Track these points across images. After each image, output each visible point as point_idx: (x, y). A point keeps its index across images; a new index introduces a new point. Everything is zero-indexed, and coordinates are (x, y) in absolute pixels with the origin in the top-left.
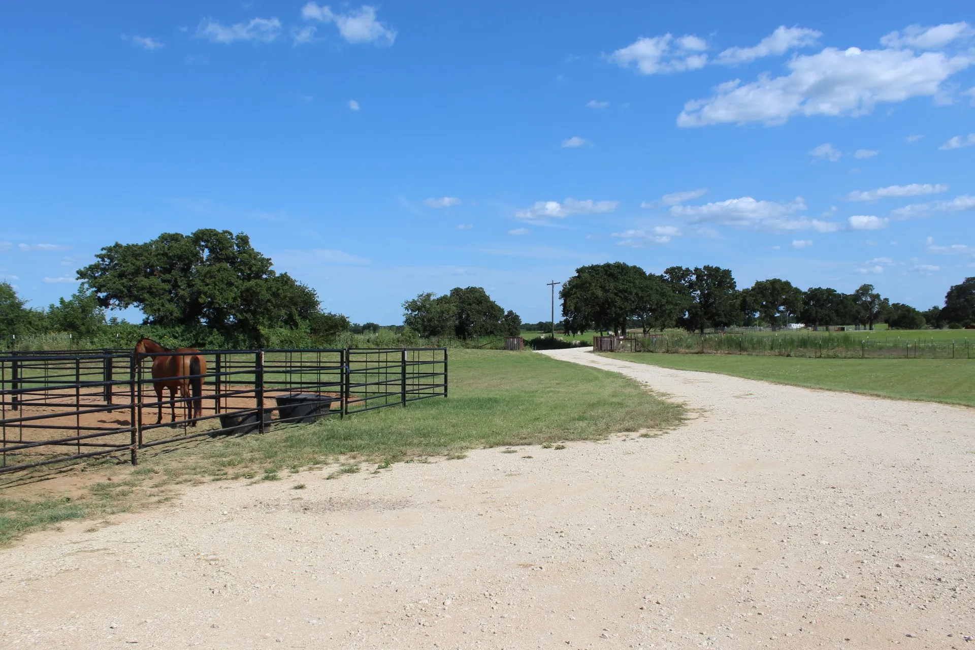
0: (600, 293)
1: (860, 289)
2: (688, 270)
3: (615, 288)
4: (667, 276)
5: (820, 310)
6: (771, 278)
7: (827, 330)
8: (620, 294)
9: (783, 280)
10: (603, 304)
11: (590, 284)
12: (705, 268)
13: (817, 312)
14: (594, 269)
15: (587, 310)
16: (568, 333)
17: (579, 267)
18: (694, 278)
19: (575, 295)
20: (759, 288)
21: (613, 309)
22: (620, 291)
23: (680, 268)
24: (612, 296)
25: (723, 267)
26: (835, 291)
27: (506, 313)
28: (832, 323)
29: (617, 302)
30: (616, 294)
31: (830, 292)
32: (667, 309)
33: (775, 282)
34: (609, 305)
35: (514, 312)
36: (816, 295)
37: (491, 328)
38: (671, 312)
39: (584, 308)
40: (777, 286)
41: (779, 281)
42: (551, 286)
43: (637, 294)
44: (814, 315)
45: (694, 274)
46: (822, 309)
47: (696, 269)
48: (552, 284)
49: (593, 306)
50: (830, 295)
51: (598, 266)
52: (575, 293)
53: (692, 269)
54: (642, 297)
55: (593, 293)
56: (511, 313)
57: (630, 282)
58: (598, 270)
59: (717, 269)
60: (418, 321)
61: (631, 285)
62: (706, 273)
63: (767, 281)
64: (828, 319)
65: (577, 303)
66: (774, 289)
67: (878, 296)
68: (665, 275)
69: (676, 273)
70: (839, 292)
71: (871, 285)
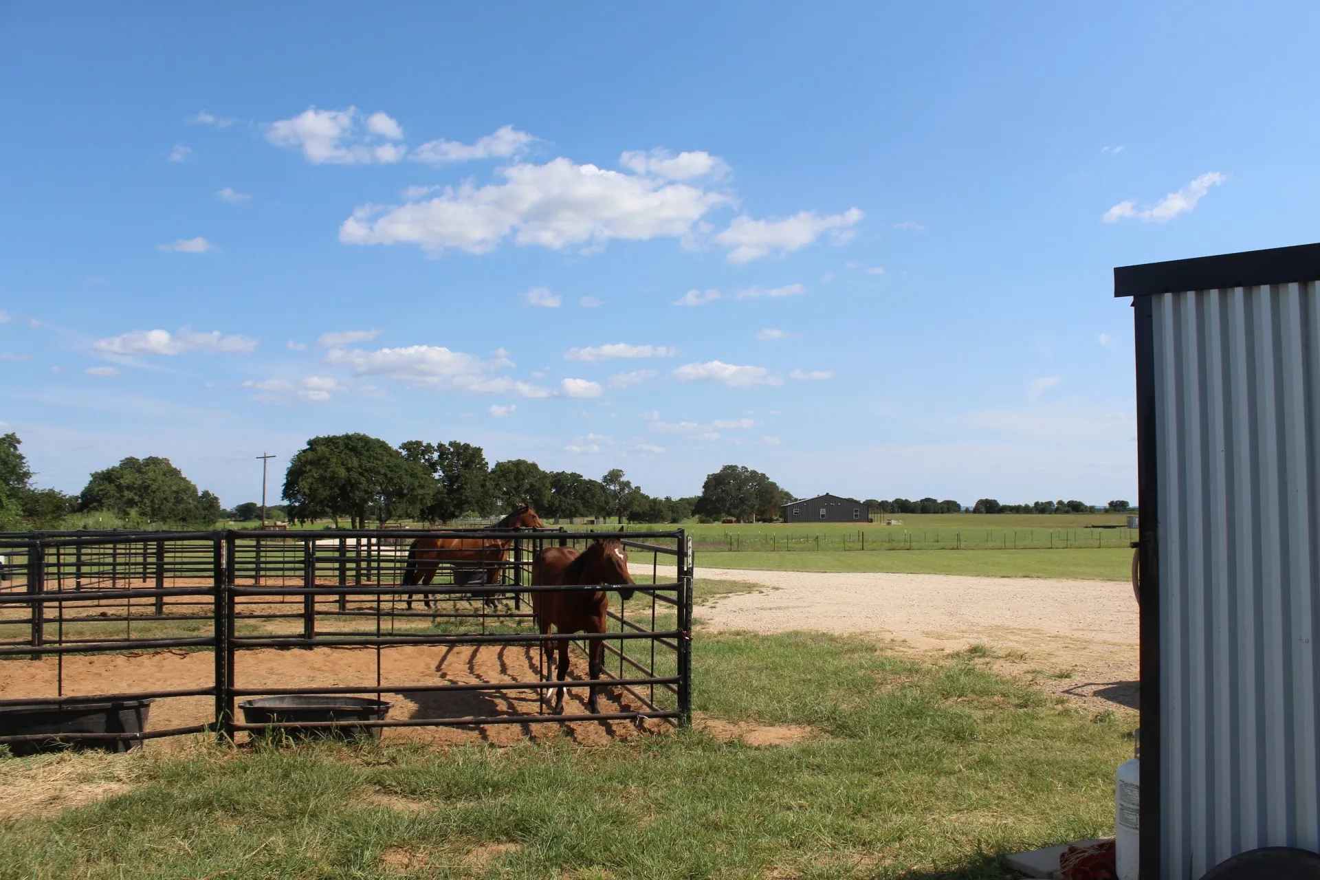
0: (342, 472)
1: (608, 475)
2: (429, 445)
3: (360, 466)
4: (404, 453)
5: (564, 498)
6: (514, 459)
7: (571, 523)
8: (366, 474)
9: (530, 461)
10: (344, 486)
11: (328, 460)
12: (451, 444)
13: (560, 501)
14: (330, 441)
15: (324, 493)
16: (294, 522)
17: (313, 437)
18: (436, 455)
19: (310, 474)
20: (501, 471)
21: (357, 493)
22: (366, 470)
23: (419, 443)
24: (356, 476)
25: (473, 444)
26: (582, 477)
27: (200, 494)
28: (577, 515)
29: (362, 484)
30: (361, 474)
31: (576, 477)
32: (418, 495)
33: (519, 464)
34: (352, 486)
35: (211, 492)
36: (559, 480)
37: (183, 513)
38: (424, 498)
39: (320, 490)
40: (522, 468)
41: (524, 462)
42: (263, 460)
43: (385, 475)
44: (557, 505)
45: (436, 451)
46: (566, 498)
47: (440, 446)
48: (265, 457)
49: (331, 488)
50: (576, 481)
51: (335, 438)
52: (310, 471)
53: (435, 445)
54: (392, 479)
55: (334, 472)
56: (206, 494)
57: (377, 459)
58: (338, 443)
59: (467, 447)
60: (145, 503)
61: (379, 463)
62: (452, 450)
63: (509, 462)
64: (574, 510)
65: (312, 483)
66: (519, 472)
67: (628, 484)
68: (400, 451)
69: (414, 449)
70: (586, 477)
71: (621, 471)
